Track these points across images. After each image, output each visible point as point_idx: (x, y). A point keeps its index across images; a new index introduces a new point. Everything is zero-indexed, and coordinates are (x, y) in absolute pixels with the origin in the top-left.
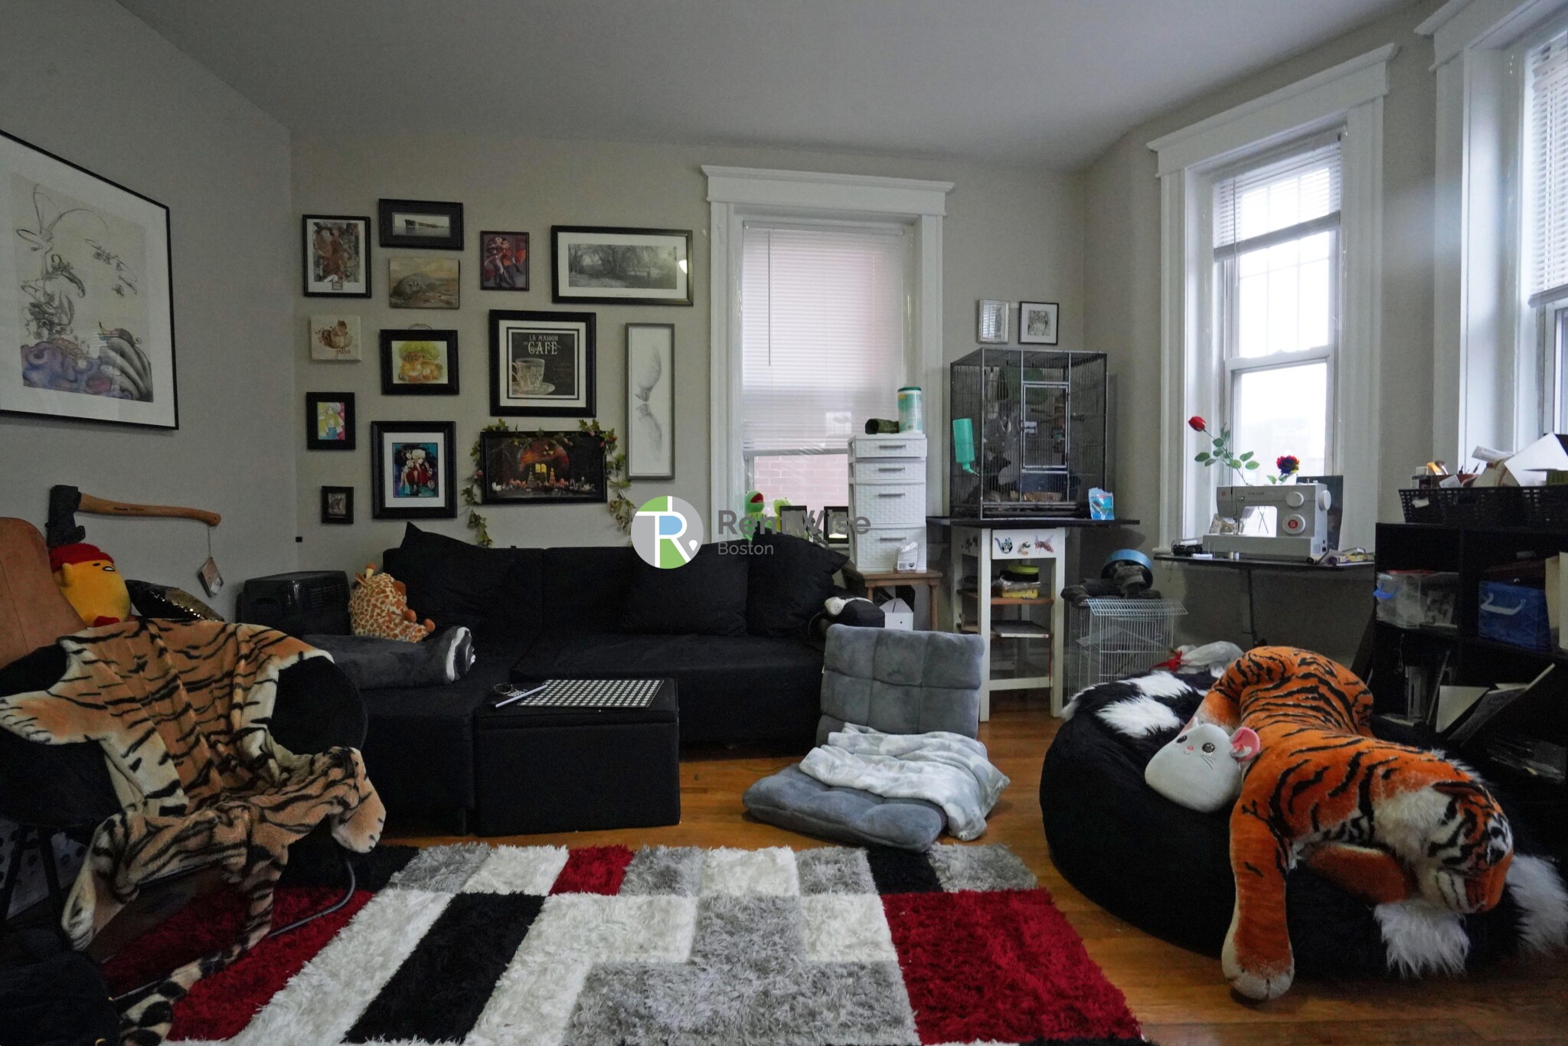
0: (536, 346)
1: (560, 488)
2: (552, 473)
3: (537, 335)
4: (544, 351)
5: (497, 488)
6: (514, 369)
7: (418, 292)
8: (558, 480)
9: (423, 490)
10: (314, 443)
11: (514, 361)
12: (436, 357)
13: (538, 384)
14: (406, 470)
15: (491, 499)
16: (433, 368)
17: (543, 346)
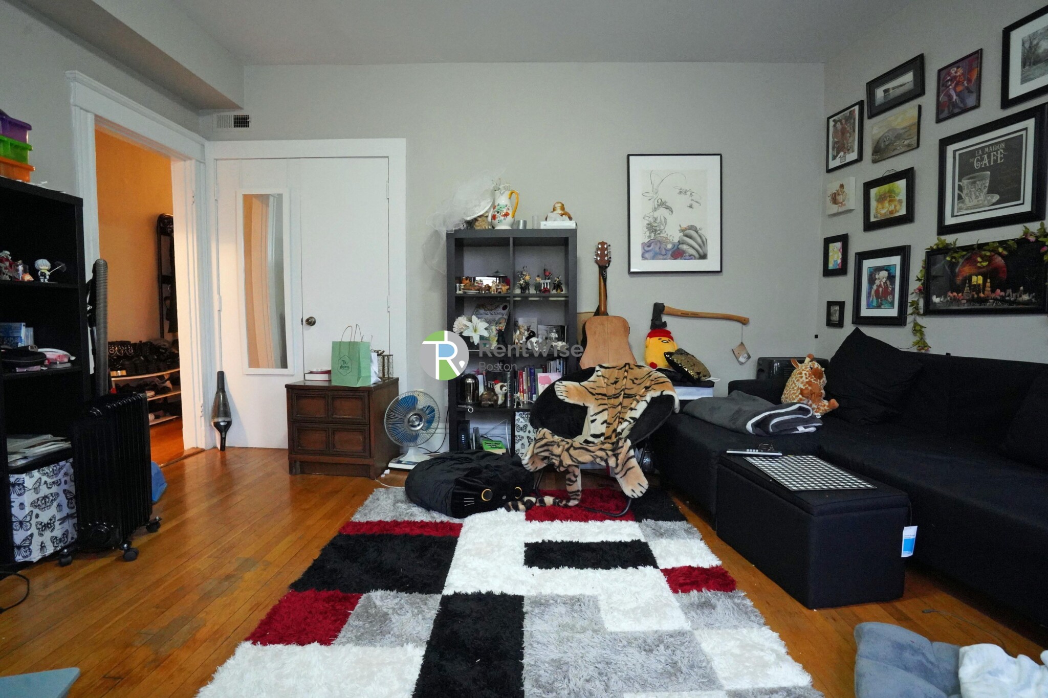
0: (982, 159)
1: (995, 299)
2: (988, 284)
3: (983, 148)
4: (989, 162)
5: (936, 300)
6: (960, 189)
7: (889, 145)
8: (993, 291)
9: (884, 303)
10: (828, 272)
11: (960, 180)
12: (898, 195)
13: (982, 198)
14: (875, 287)
15: (930, 311)
16: (896, 203)
17: (989, 157)
